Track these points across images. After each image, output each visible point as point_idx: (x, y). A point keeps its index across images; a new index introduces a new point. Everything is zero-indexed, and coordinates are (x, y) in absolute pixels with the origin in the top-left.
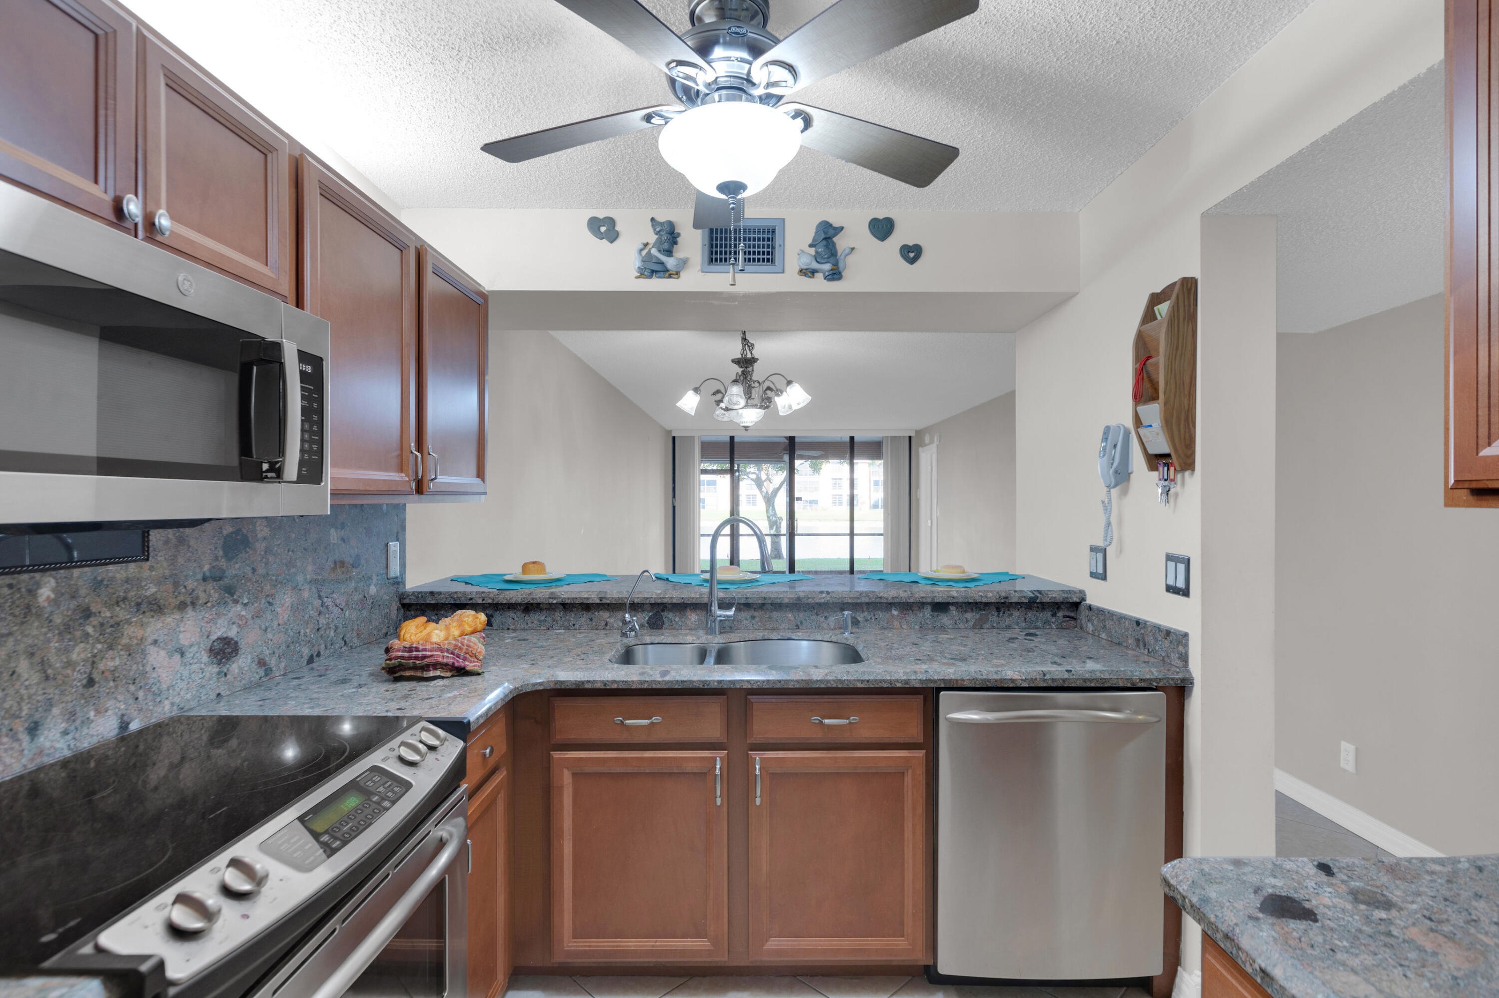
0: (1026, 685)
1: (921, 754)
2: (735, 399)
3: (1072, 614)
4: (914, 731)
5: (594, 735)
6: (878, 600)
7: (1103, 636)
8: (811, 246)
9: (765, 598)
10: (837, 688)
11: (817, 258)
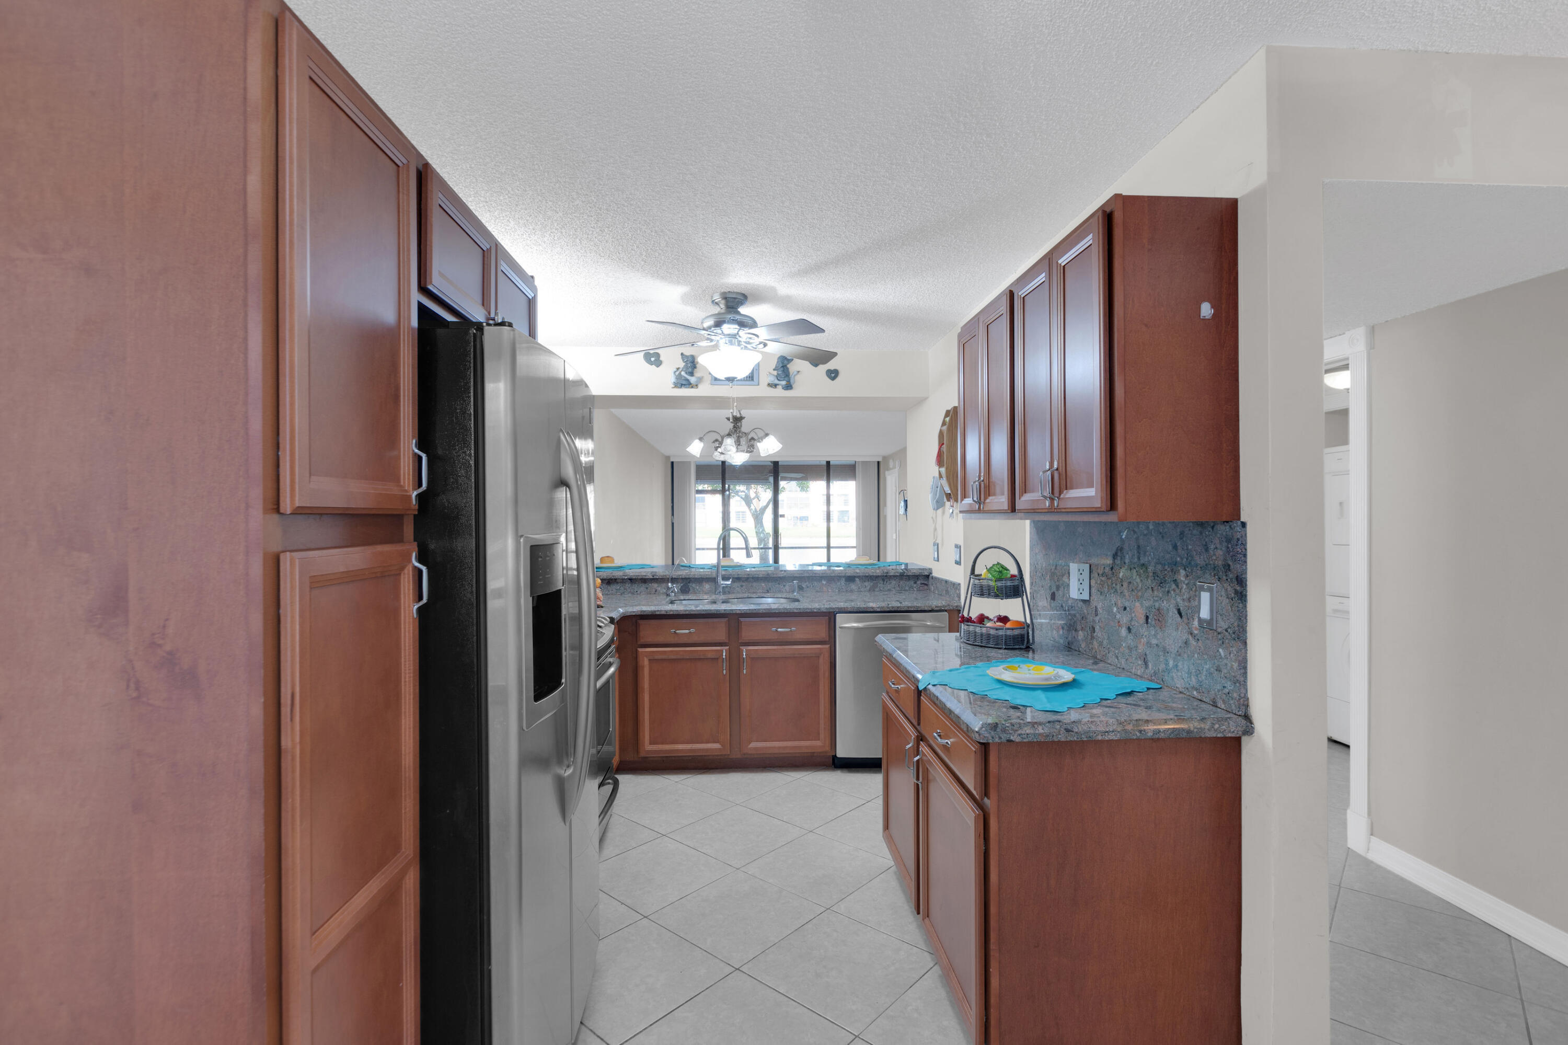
0: (879, 610)
1: (827, 646)
2: (729, 448)
3: (926, 582)
4: (823, 634)
5: (660, 639)
6: (814, 575)
7: (936, 592)
8: (774, 370)
9: (749, 575)
10: (784, 613)
11: (778, 377)
